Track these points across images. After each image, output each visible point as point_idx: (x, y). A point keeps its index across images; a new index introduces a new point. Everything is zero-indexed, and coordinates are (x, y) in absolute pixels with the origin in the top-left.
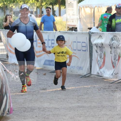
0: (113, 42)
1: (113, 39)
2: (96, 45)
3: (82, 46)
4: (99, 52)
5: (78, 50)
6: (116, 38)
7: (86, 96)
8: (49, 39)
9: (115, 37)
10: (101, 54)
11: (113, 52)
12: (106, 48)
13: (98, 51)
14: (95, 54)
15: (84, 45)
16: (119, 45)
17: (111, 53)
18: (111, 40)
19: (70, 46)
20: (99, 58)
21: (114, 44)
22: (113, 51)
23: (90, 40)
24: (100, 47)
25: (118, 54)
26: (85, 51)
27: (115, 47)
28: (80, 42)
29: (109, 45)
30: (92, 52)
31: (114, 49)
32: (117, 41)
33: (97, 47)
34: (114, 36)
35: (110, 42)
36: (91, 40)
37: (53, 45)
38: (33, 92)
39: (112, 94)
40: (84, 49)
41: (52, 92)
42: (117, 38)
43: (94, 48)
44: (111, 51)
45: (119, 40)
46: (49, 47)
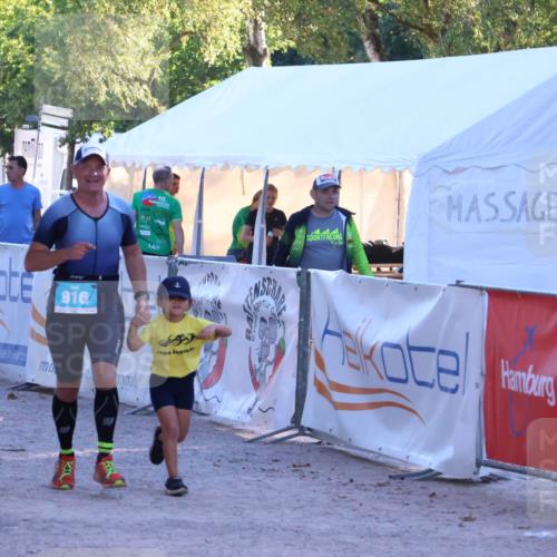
0: (260, 298)
1: (261, 288)
2: (195, 306)
6: (271, 287)
8: (13, 269)
9: (266, 284)
11: (256, 334)
12: (230, 318)
16: (280, 314)
17: (248, 338)
18: (253, 291)
21: (262, 308)
22: (257, 329)
24: (206, 312)
25: (277, 342)
27: (267, 319)
29: (245, 310)
31: (263, 323)
32: (275, 298)
34: (264, 279)
35: (247, 300)
37: (26, 294)
39: (268, 481)
42: (274, 288)
44: (248, 331)
45: (283, 297)
46: (14, 299)
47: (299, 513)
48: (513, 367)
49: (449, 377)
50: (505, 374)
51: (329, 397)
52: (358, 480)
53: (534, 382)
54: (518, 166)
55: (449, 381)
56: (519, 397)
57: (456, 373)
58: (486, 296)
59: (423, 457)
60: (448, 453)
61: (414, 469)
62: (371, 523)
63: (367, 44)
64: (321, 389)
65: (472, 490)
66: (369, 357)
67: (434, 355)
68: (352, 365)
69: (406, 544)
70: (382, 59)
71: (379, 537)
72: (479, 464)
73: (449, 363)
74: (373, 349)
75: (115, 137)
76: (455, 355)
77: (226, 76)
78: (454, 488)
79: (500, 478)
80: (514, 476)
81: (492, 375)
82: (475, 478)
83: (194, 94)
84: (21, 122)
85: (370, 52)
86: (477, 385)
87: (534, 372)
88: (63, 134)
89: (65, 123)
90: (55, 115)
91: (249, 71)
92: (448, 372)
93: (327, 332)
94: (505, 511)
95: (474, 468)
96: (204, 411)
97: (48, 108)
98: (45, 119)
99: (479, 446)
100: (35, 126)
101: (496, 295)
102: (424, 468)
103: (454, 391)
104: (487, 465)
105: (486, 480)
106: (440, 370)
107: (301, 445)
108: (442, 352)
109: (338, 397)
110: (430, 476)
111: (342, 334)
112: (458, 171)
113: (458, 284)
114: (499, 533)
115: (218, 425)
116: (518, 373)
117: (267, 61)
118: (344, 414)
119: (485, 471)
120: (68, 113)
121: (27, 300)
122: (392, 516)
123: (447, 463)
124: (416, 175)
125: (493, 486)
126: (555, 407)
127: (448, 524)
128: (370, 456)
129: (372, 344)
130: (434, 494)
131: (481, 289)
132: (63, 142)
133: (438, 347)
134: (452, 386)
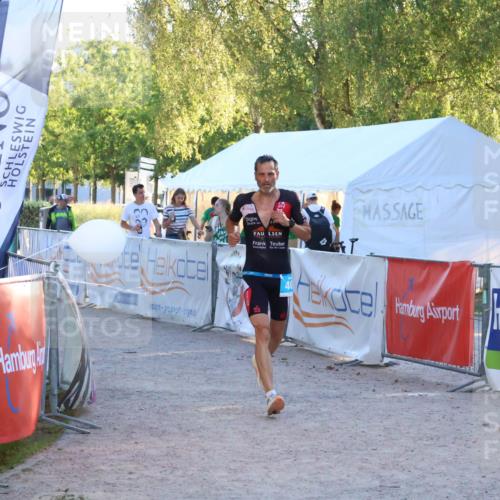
2: (227, 270)
3: (198, 270)
4: (232, 284)
5: (189, 277)
7: (219, 372)
8: (126, 251)
10: (235, 287)
13: (230, 281)
14: (222, 288)
15: (201, 267)
19: (171, 267)
20: (231, 296)
23: (214, 259)
26: (203, 279)
28: (194, 262)
30: (217, 282)
33: (227, 273)
36: (217, 259)
37: (134, 265)
38: (112, 356)
40: (201, 275)
41: (149, 358)
43: (222, 275)
46: (126, 267)
47: (285, 386)
48: (402, 301)
49: (367, 307)
50: (397, 305)
51: (301, 320)
52: (318, 366)
53: (413, 309)
54: (400, 188)
55: (367, 310)
56: (406, 318)
57: (371, 305)
58: (387, 262)
59: (353, 353)
60: (366, 350)
61: (347, 359)
62: (326, 390)
63: (317, 120)
64: (297, 315)
65: (380, 370)
66: (326, 296)
67: (359, 296)
68: (313, 302)
69: (344, 401)
70: (325, 128)
71: (329, 398)
72: (383, 356)
73: (367, 299)
74: (327, 293)
75: (180, 175)
76: (370, 295)
77: (239, 139)
78: (370, 370)
79: (395, 364)
80: (402, 362)
81: (390, 306)
82: (382, 364)
83: (223, 149)
84: (129, 167)
85: (319, 124)
86: (382, 312)
87: (414, 303)
88: (152, 173)
89: (152, 167)
90: (147, 163)
91: (253, 136)
92: (366, 304)
93: (300, 283)
94: (396, 381)
95: (380, 358)
96: (233, 329)
97: (143, 159)
98: (142, 165)
99: (383, 346)
100: (136, 169)
101: (393, 261)
102: (353, 359)
103: (370, 315)
104: (388, 356)
105: (387, 365)
106: (362, 304)
107: (286, 347)
108: (363, 293)
109: (307, 320)
110: (357, 363)
111: (310, 284)
112: (369, 191)
113: (372, 255)
114: (394, 395)
115: (242, 337)
116: (405, 305)
117: (262, 131)
118: (310, 329)
119: (387, 360)
120: (154, 161)
121: (135, 268)
122: (337, 386)
123: (366, 356)
124: (347, 194)
125: (391, 368)
126: (426, 323)
127: (367, 389)
128: (324, 353)
129: (326, 289)
130: (359, 374)
131: (384, 257)
132: (151, 178)
133: (361, 290)
134: (369, 313)
